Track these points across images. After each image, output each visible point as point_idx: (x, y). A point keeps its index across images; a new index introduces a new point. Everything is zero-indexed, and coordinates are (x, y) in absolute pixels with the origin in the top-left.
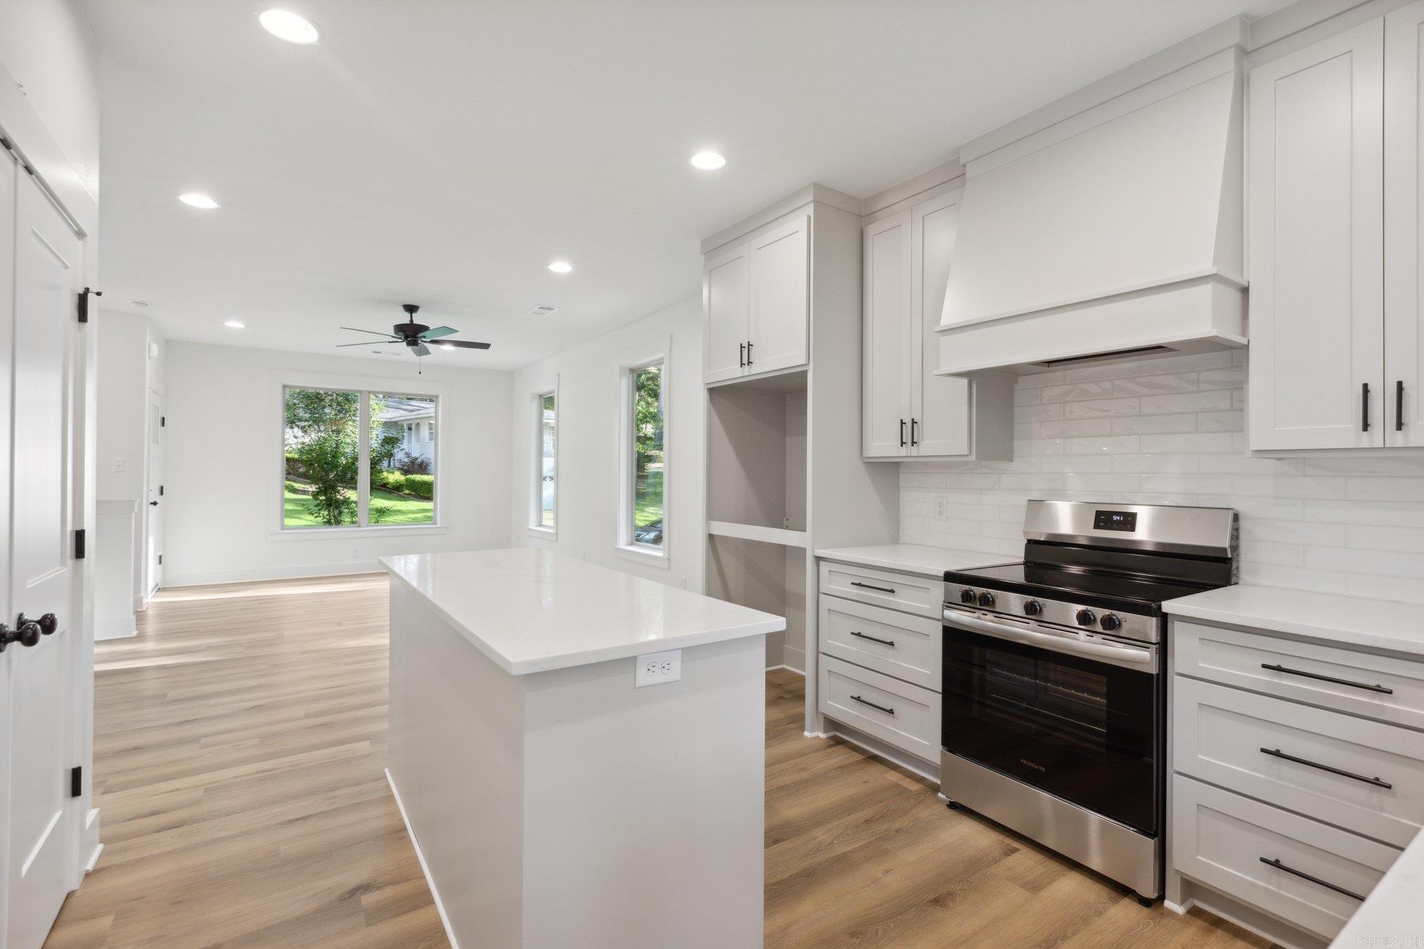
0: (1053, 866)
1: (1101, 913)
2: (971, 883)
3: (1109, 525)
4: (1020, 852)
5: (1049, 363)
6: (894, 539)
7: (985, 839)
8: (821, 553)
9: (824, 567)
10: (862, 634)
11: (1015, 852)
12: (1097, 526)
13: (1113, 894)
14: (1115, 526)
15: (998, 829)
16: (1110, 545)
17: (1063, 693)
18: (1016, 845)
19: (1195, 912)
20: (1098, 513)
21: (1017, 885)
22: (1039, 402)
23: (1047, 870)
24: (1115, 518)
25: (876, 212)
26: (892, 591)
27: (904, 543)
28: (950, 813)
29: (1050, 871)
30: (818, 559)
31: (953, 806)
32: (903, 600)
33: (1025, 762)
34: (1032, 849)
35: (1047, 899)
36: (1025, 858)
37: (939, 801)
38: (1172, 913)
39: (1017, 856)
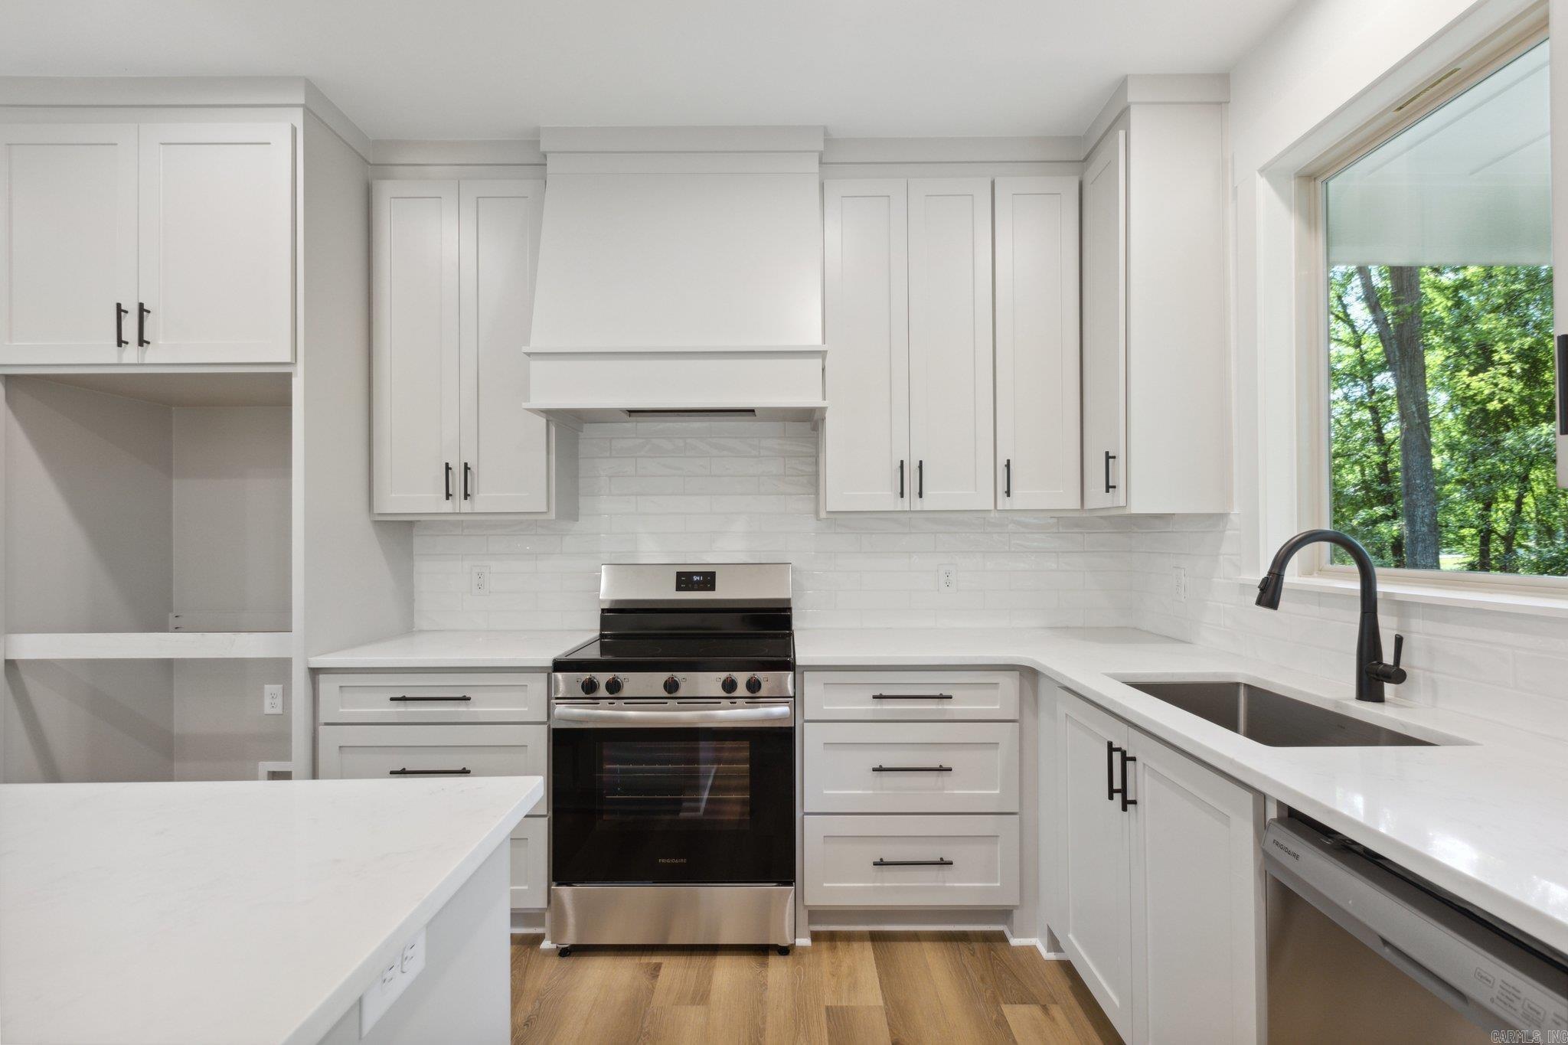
0: (699, 961)
1: (765, 984)
2: (648, 1033)
3: (690, 586)
4: (663, 965)
5: (631, 412)
6: (408, 628)
7: (620, 973)
8: (318, 662)
9: (326, 683)
10: (407, 769)
11: (660, 968)
12: (679, 588)
13: (760, 959)
14: (696, 586)
15: (627, 953)
16: (675, 606)
17: (662, 771)
18: (655, 959)
19: (816, 937)
20: (679, 575)
21: (688, 1004)
22: (608, 455)
23: (698, 970)
24: (696, 578)
25: (391, 165)
26: (466, 699)
27: (421, 631)
28: (568, 962)
29: (701, 970)
30: (315, 672)
31: (565, 952)
32: (481, 708)
33: (663, 861)
34: (671, 955)
35: (720, 1001)
36: (672, 969)
37: (547, 953)
38: (804, 948)
39: (663, 971)
